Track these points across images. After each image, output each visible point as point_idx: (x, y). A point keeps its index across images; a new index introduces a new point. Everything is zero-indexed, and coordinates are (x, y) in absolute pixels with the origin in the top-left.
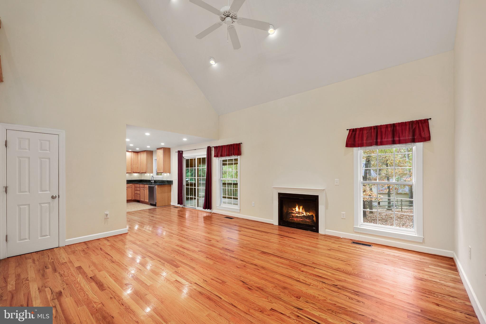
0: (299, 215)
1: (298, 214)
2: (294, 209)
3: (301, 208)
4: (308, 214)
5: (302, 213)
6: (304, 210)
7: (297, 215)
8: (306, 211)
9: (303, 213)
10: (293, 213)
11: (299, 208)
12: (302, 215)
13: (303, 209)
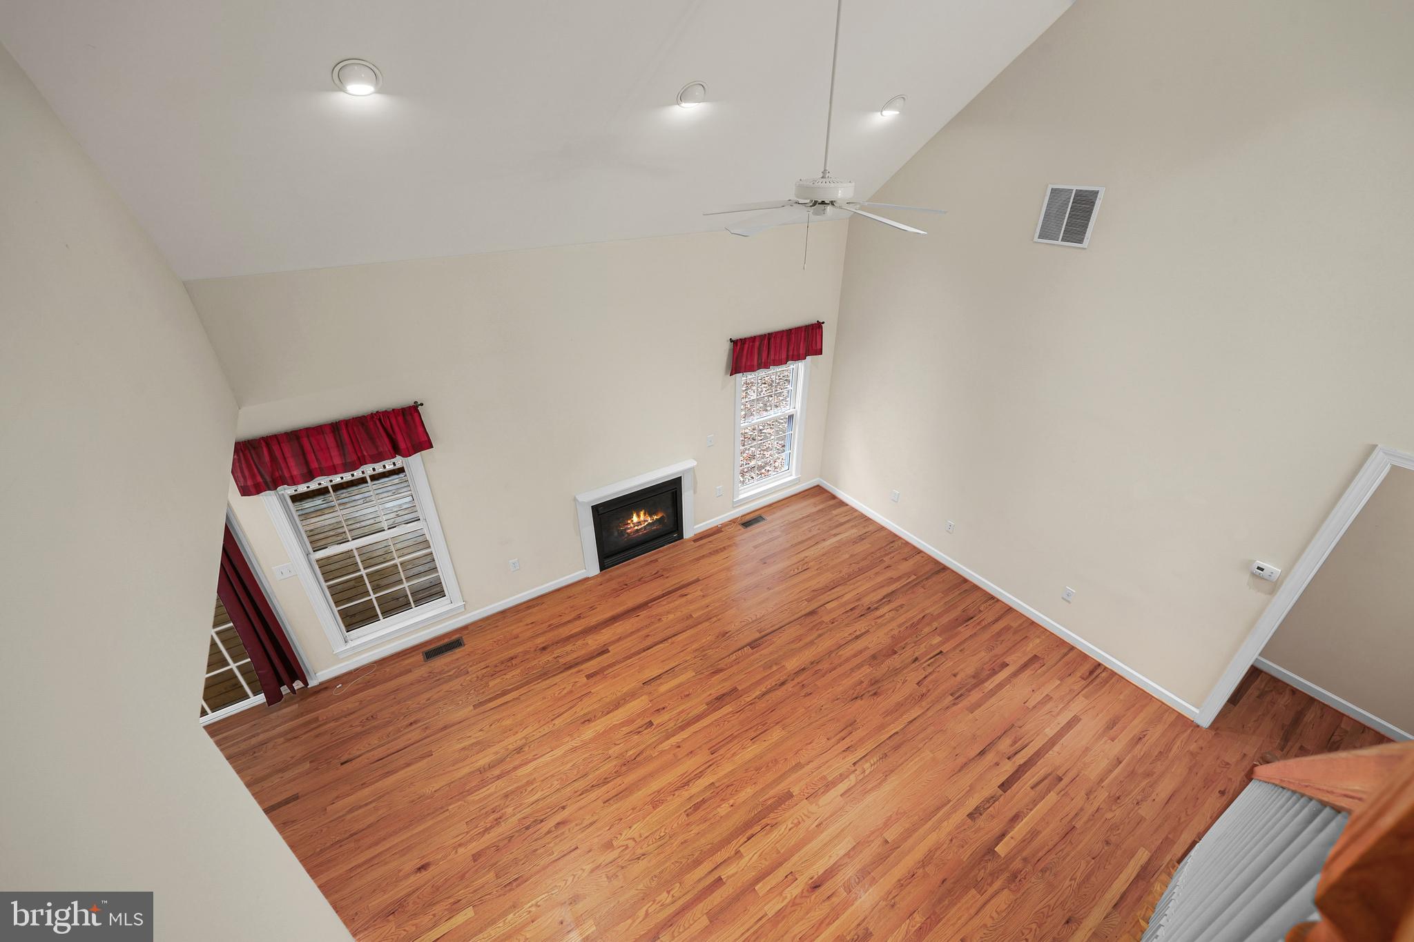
0: (640, 527)
1: (637, 526)
2: (629, 522)
3: (642, 513)
4: (655, 517)
5: (645, 521)
6: (647, 515)
7: (636, 528)
8: (651, 515)
9: (647, 521)
10: (629, 529)
11: (638, 516)
12: (646, 523)
13: (645, 514)
